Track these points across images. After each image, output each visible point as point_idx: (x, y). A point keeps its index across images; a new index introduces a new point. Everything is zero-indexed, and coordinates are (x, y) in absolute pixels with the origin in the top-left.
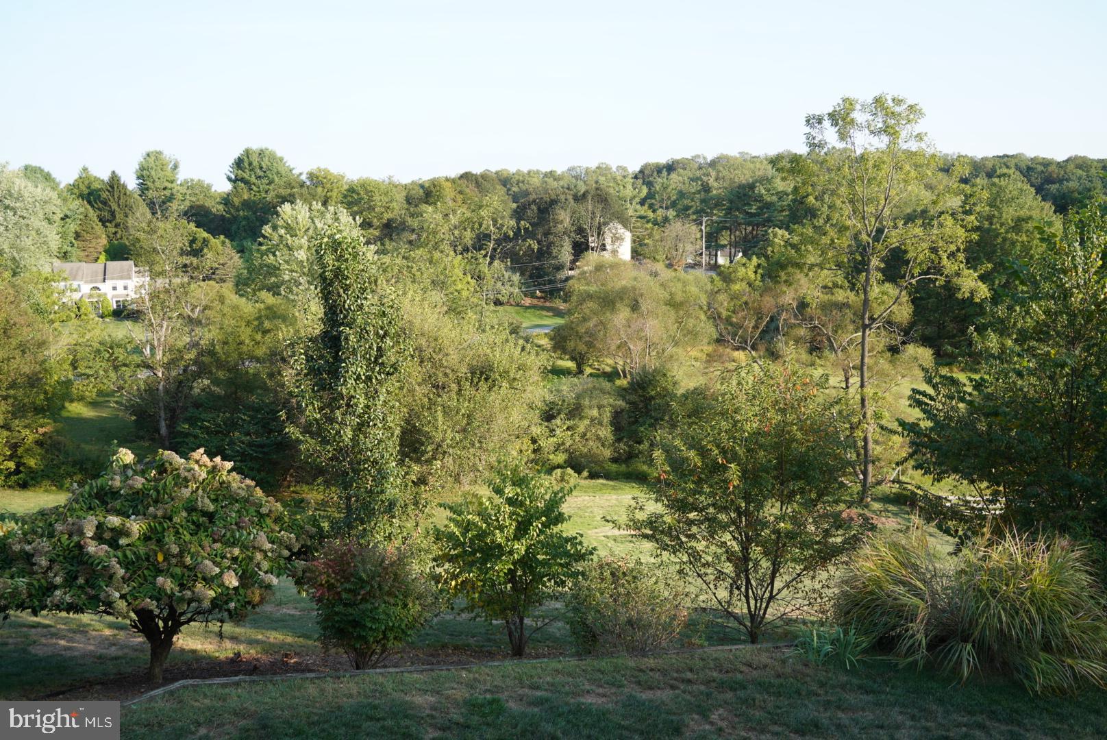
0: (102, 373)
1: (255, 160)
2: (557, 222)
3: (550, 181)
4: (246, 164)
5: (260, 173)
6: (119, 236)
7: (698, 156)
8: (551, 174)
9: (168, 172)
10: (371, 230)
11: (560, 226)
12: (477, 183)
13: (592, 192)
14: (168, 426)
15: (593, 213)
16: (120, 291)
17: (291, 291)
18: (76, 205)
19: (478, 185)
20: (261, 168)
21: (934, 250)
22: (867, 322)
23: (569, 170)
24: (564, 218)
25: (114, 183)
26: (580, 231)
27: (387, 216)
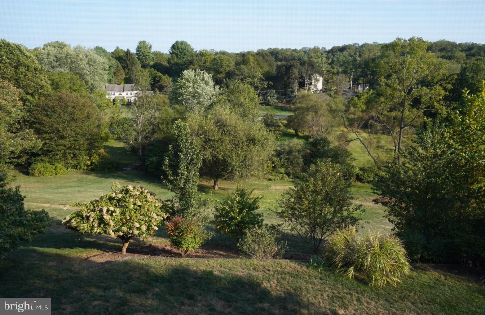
0: (120, 133)
1: (179, 45)
2: (292, 74)
3: (294, 53)
4: (176, 47)
5: (181, 51)
6: (129, 73)
7: (356, 44)
8: (295, 50)
9: (148, 50)
10: (222, 75)
11: (294, 75)
12: (263, 56)
13: (307, 62)
14: (142, 152)
15: (308, 70)
16: (129, 95)
17: (187, 103)
18: (114, 61)
19: (263, 57)
20: (182, 49)
21: (431, 99)
22: (402, 126)
23: (302, 49)
24: (296, 72)
25: (128, 53)
26: (302, 77)
27: (227, 69)
